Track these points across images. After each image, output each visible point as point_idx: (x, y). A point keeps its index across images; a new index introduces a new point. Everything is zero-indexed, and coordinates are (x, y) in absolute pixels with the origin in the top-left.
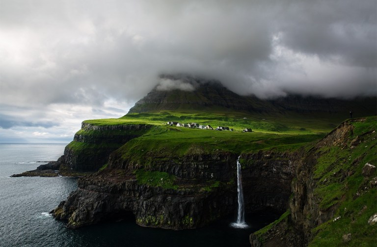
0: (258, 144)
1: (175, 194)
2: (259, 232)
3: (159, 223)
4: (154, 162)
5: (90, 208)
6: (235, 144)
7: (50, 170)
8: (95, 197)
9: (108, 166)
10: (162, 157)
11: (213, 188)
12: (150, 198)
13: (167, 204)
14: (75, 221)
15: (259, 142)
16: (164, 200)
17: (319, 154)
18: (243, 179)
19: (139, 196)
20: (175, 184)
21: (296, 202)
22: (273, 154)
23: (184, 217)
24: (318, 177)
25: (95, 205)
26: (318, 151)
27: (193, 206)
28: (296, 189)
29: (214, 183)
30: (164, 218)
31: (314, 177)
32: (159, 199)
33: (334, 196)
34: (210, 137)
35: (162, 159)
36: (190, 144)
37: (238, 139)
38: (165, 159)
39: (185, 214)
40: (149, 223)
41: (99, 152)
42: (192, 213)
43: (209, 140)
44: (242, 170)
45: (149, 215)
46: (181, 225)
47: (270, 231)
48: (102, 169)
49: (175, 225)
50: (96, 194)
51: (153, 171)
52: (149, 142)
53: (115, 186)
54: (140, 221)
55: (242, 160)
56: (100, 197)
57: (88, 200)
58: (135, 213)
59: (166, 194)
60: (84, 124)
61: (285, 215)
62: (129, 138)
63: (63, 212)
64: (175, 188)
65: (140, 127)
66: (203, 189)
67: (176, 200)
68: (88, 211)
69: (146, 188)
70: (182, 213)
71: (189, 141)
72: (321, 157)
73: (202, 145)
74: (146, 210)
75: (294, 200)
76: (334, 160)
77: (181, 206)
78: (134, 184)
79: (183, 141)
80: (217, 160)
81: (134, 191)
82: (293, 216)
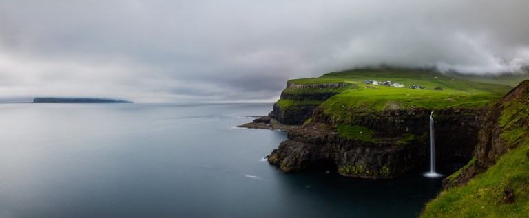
0: (448, 101)
1: (372, 146)
2: (450, 177)
3: (358, 173)
4: (354, 117)
5: (297, 157)
6: (428, 101)
7: (263, 123)
8: (302, 147)
9: (312, 121)
10: (361, 113)
11: (407, 141)
12: (350, 150)
13: (366, 155)
14: (286, 166)
15: (449, 99)
16: (363, 152)
17: (502, 108)
18: (435, 133)
19: (340, 148)
20: (373, 137)
21: (483, 149)
22: (462, 110)
23: (381, 167)
24: (503, 125)
25: (302, 154)
26: (502, 105)
27: (389, 157)
28: (483, 139)
29: (409, 136)
30: (363, 167)
31: (500, 126)
32: (359, 150)
33: (518, 136)
34: (405, 94)
35: (361, 115)
36: (387, 101)
37: (431, 97)
38: (363, 114)
39: (383, 165)
40: (350, 173)
41: (302, 108)
42: (389, 163)
43: (404, 97)
44: (434, 125)
45: (349, 165)
46: (379, 174)
47: (460, 175)
48: (306, 123)
49: (373, 175)
50: (302, 145)
51: (353, 125)
52: (349, 99)
53: (319, 138)
54: (341, 169)
55: (435, 116)
56: (306, 147)
57: (296, 150)
58: (337, 163)
59: (365, 145)
60: (289, 83)
61: (472, 161)
62: (329, 95)
63: (275, 158)
64: (373, 141)
65: (339, 85)
66: (399, 142)
67: (374, 151)
68: (296, 159)
69: (346, 140)
70: (380, 164)
71: (386, 98)
72: (504, 111)
73: (398, 101)
74: (347, 160)
75: (481, 147)
76: (515, 112)
77: (378, 157)
78: (336, 137)
79: (381, 98)
80: (412, 115)
81: (336, 143)
82: (480, 161)
